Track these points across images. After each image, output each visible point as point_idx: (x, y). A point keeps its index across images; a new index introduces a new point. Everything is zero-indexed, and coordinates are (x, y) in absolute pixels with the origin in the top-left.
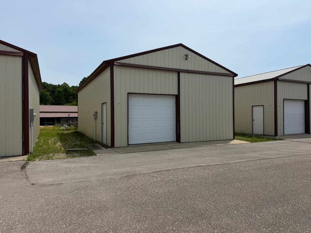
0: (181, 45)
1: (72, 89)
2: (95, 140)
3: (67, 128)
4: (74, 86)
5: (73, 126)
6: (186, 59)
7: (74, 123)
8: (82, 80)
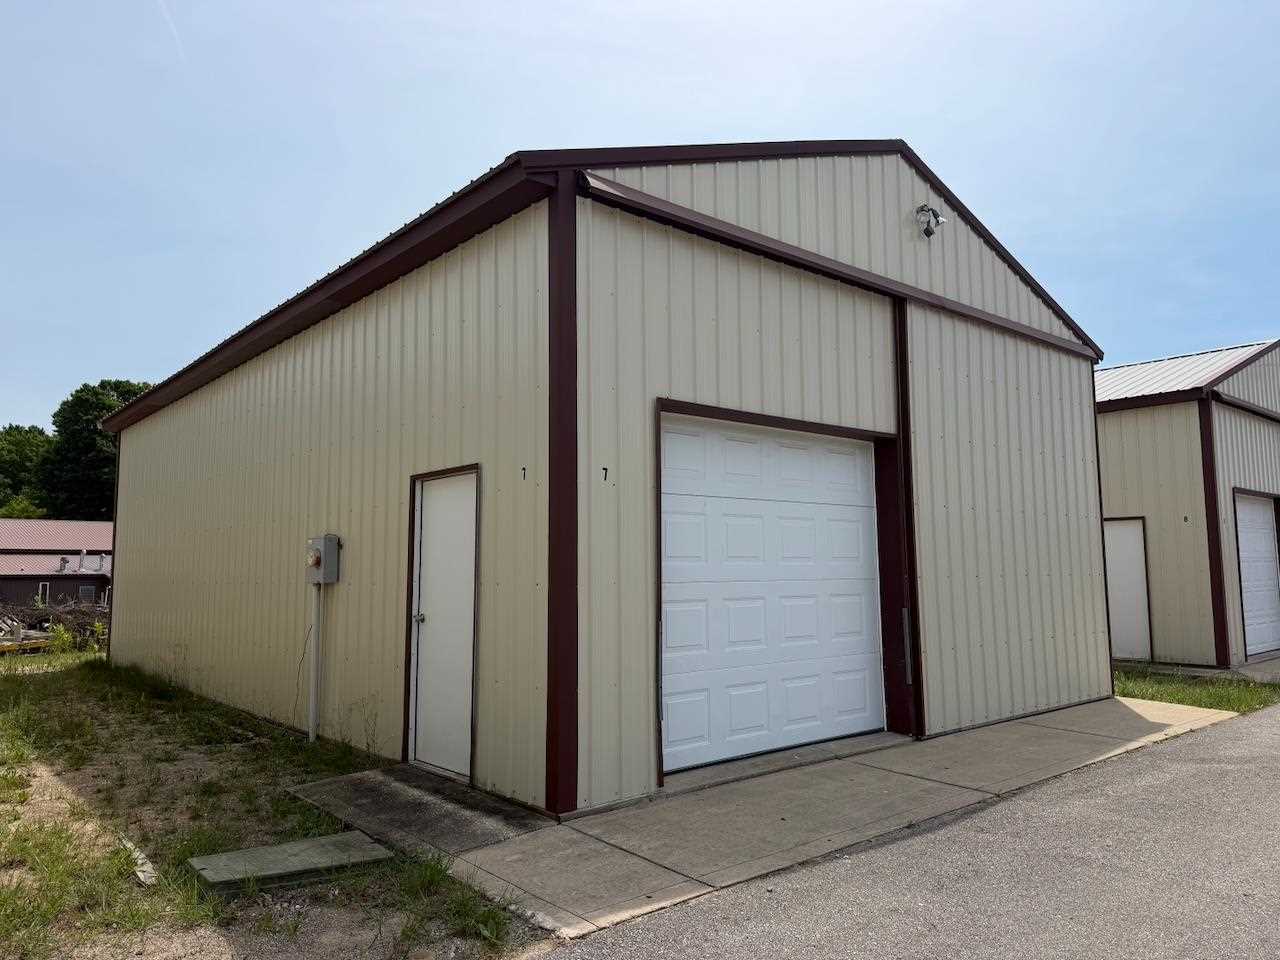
0: (898, 148)
1: (10, 443)
2: (312, 738)
3: (27, 638)
4: (17, 427)
5: (61, 627)
6: (928, 233)
7: (61, 608)
8: (70, 398)
